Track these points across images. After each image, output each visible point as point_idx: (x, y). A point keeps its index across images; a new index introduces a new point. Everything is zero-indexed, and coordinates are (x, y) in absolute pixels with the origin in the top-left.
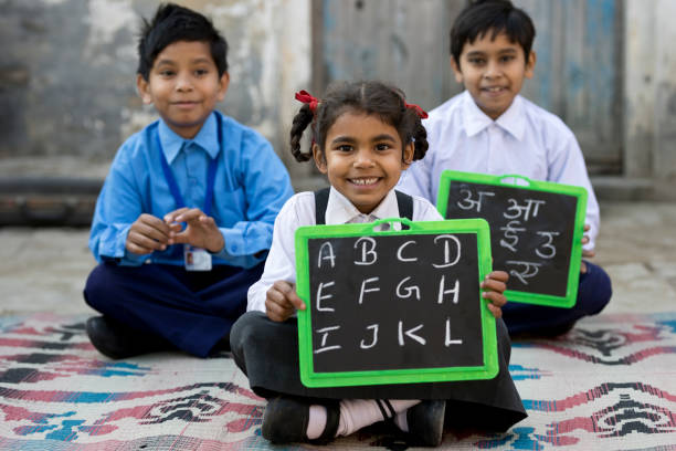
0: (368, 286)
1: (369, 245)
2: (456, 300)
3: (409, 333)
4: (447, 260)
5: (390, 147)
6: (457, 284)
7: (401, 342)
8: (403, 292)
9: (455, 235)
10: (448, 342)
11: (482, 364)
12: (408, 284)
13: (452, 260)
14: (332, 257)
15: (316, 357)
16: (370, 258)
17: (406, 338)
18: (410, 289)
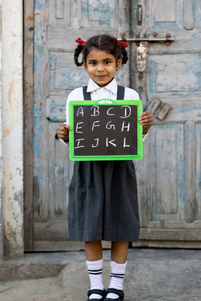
0: (95, 124)
1: (97, 109)
2: (128, 130)
3: (110, 142)
4: (126, 115)
5: (110, 62)
6: (129, 124)
7: (107, 145)
8: (109, 127)
9: (129, 106)
10: (124, 146)
11: (137, 154)
12: (110, 124)
13: (127, 115)
14: (82, 113)
15: (75, 150)
16: (97, 113)
17: (109, 144)
18: (111, 126)
